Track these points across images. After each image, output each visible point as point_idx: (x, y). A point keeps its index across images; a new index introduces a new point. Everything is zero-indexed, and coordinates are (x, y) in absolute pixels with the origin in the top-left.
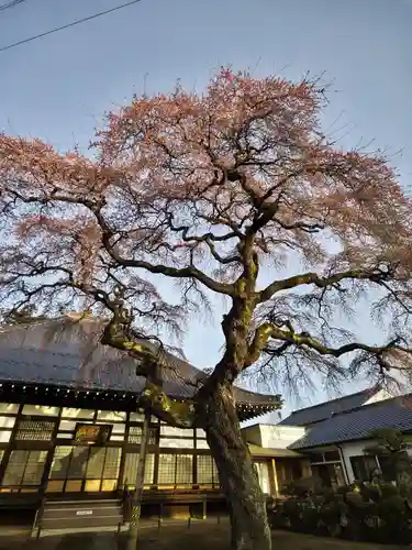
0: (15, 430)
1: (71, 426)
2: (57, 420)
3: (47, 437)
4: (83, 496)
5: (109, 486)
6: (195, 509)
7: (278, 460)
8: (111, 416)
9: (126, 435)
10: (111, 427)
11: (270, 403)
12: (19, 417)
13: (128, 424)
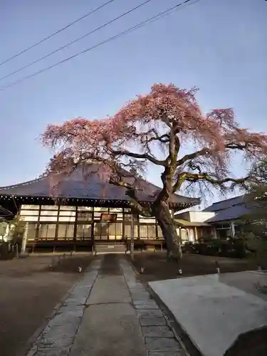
0: (76, 216)
1: (99, 214)
2: (92, 212)
3: (90, 219)
4: (109, 241)
5: (119, 237)
6: (157, 247)
7: (198, 227)
8: (115, 210)
9: (124, 218)
10: (116, 215)
11: (195, 202)
12: (77, 212)
13: (124, 213)
